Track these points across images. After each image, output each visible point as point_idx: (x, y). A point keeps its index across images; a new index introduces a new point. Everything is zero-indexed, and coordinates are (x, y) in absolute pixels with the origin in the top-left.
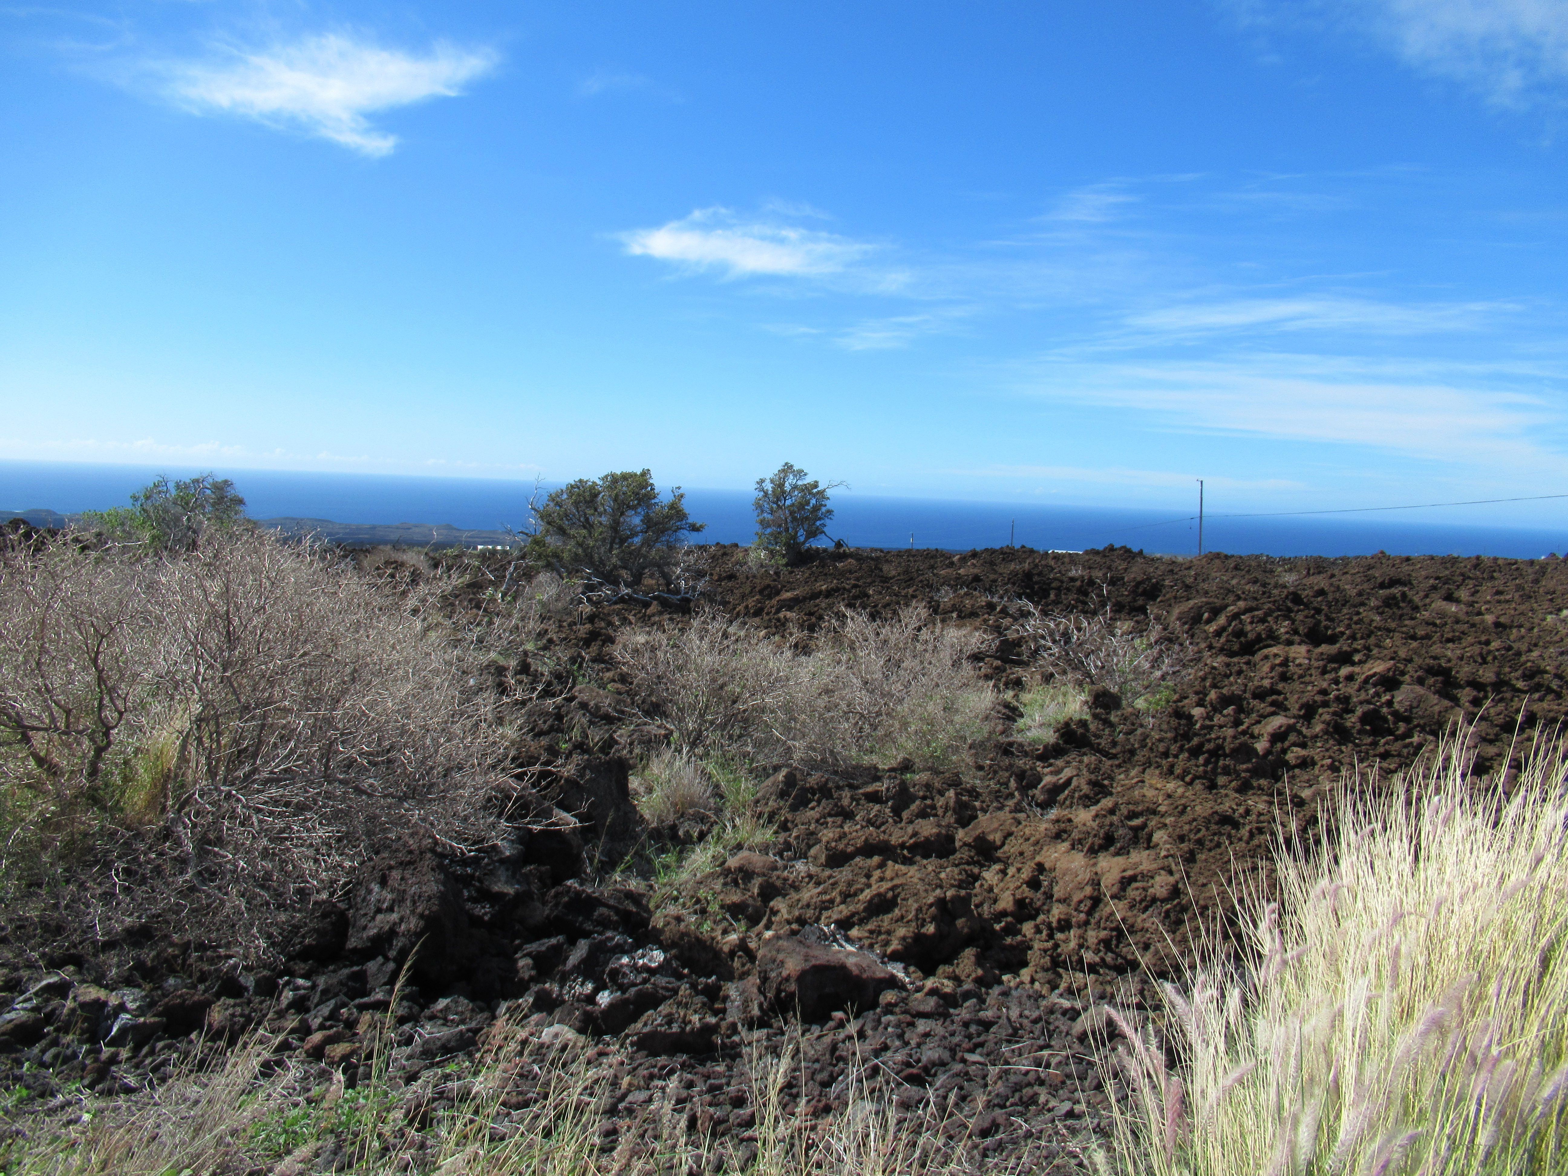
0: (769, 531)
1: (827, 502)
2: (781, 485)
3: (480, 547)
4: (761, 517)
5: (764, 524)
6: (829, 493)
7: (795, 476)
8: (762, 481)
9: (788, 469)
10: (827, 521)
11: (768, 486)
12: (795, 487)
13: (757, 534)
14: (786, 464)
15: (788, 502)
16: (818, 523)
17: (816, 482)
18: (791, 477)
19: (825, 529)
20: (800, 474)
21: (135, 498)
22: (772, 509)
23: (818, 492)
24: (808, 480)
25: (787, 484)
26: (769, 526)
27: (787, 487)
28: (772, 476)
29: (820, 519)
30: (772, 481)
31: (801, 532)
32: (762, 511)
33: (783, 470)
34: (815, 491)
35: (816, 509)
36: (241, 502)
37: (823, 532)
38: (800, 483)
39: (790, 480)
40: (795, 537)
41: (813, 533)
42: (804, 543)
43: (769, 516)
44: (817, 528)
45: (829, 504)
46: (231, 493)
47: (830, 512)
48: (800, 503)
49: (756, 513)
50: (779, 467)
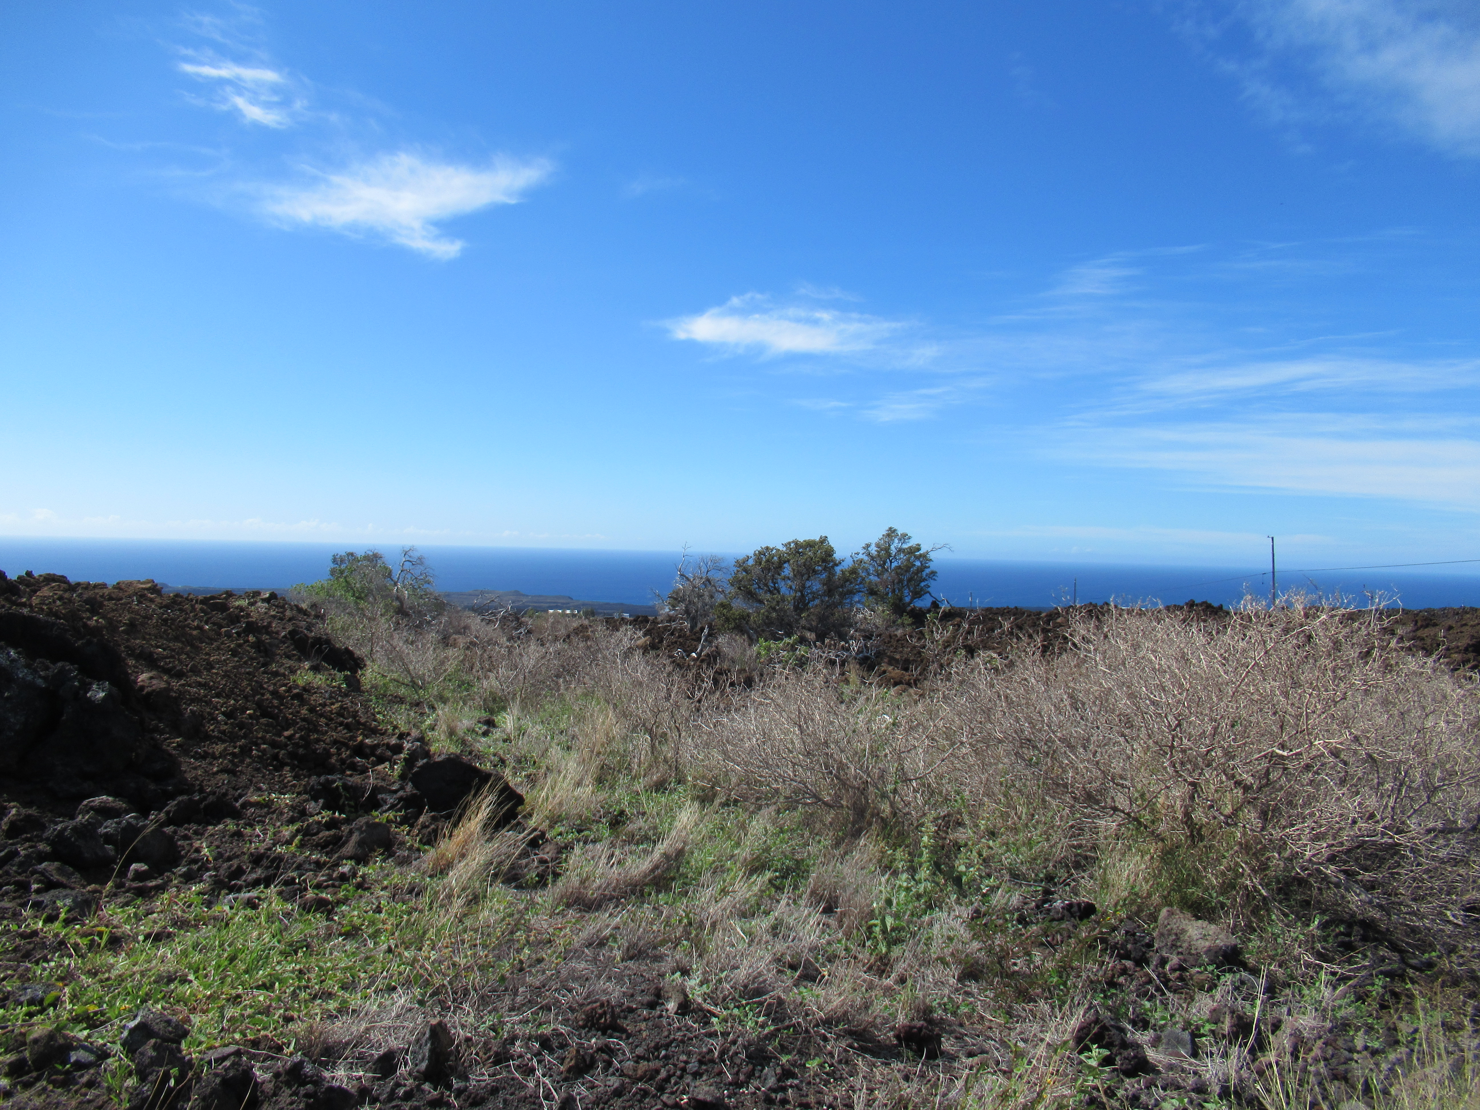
1: (930, 564)
2: (887, 550)
3: (551, 611)
6: (932, 555)
7: (900, 540)
8: (868, 546)
9: (891, 533)
10: (932, 583)
11: (873, 550)
12: (900, 550)
14: (890, 528)
15: (894, 565)
16: (922, 584)
17: (919, 545)
18: (896, 541)
19: (929, 590)
20: (905, 537)
22: (877, 571)
23: (922, 555)
24: (912, 543)
25: (892, 547)
27: (893, 550)
28: (877, 541)
29: (924, 580)
30: (877, 545)
31: (907, 593)
32: (868, 574)
33: (888, 535)
34: (918, 553)
35: (921, 570)
37: (926, 593)
38: (905, 546)
39: (895, 545)
40: (901, 598)
41: (918, 594)
42: (910, 603)
43: (876, 578)
44: (922, 589)
45: (933, 566)
47: (934, 573)
48: (906, 566)
50: (884, 531)
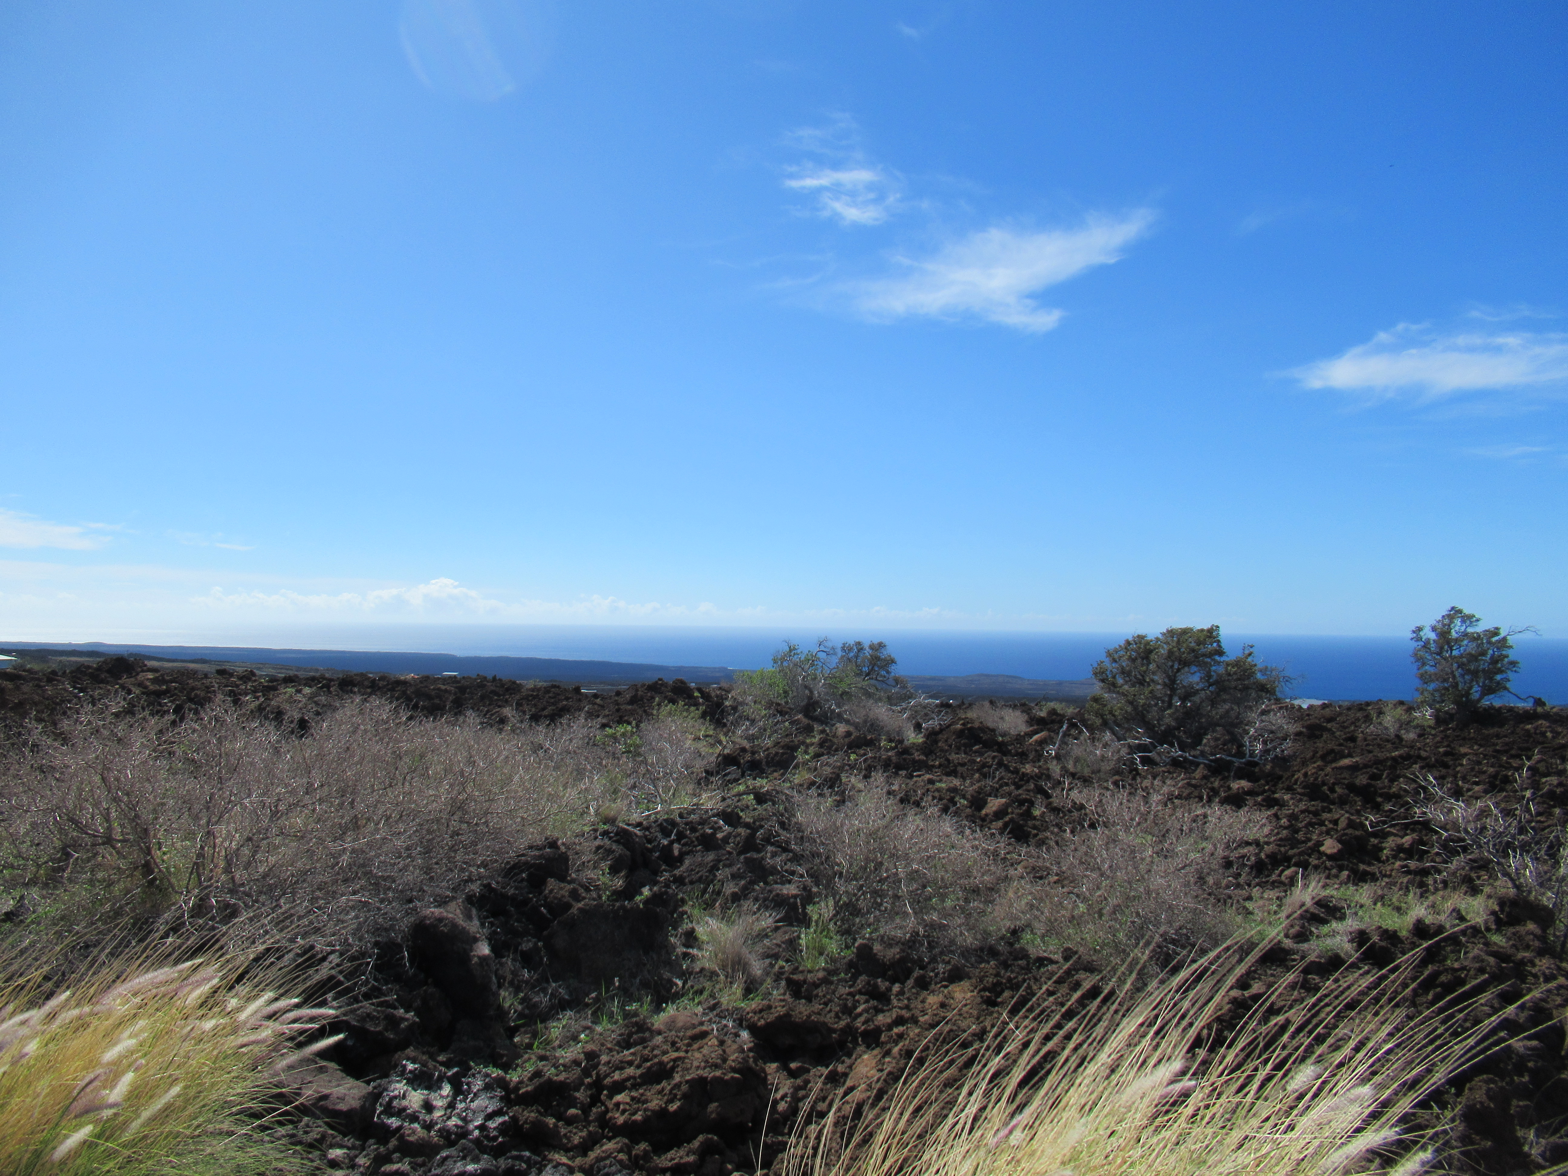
0: (1431, 686)
1: (1510, 652)
2: (1446, 633)
4: (1422, 671)
5: (1425, 678)
6: (1511, 640)
7: (1463, 622)
8: (1420, 629)
9: (1455, 613)
10: (1510, 675)
11: (1429, 635)
12: (1463, 635)
13: (1417, 690)
14: (1453, 608)
15: (1457, 653)
16: (1498, 677)
17: (1497, 629)
18: (1459, 623)
19: (1508, 685)
20: (1468, 619)
21: (775, 662)
22: (1434, 661)
23: (1499, 641)
24: (1480, 628)
25: (1453, 632)
26: (1432, 681)
27: (1453, 635)
28: (1434, 623)
29: (1501, 672)
30: (1434, 629)
31: (1475, 688)
32: (1424, 664)
33: (1448, 616)
34: (1494, 639)
35: (1496, 660)
36: (893, 661)
37: (1505, 688)
38: (1470, 630)
39: (1457, 627)
40: (1468, 694)
41: (1492, 689)
42: (1480, 700)
43: (1432, 669)
44: (1498, 683)
45: (1512, 655)
46: (884, 654)
47: (1513, 663)
48: (1474, 654)
49: (1415, 666)
50: (1443, 610)
